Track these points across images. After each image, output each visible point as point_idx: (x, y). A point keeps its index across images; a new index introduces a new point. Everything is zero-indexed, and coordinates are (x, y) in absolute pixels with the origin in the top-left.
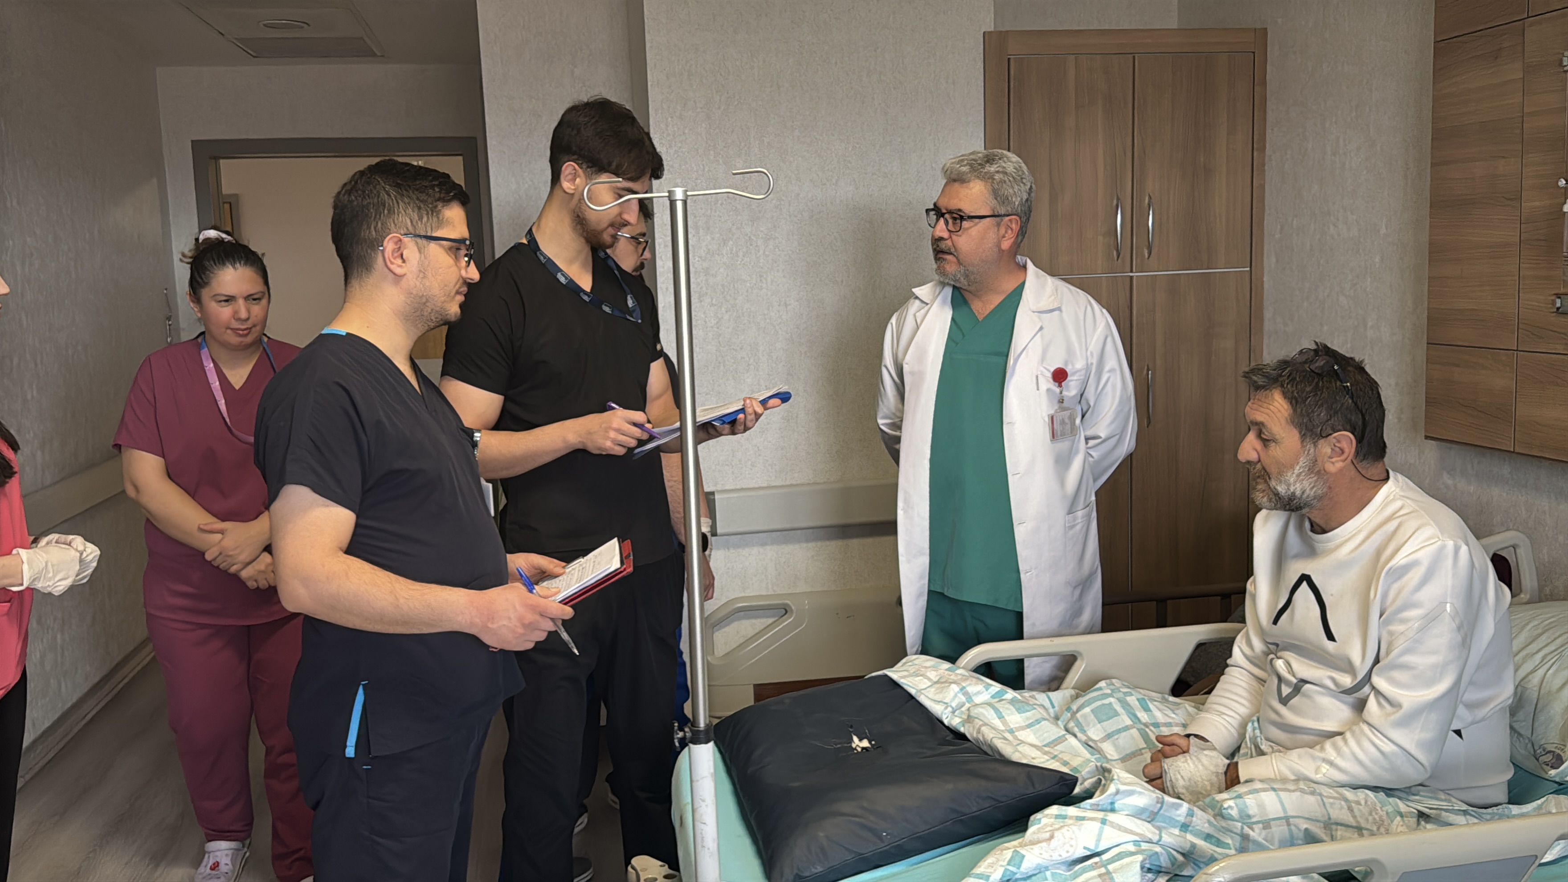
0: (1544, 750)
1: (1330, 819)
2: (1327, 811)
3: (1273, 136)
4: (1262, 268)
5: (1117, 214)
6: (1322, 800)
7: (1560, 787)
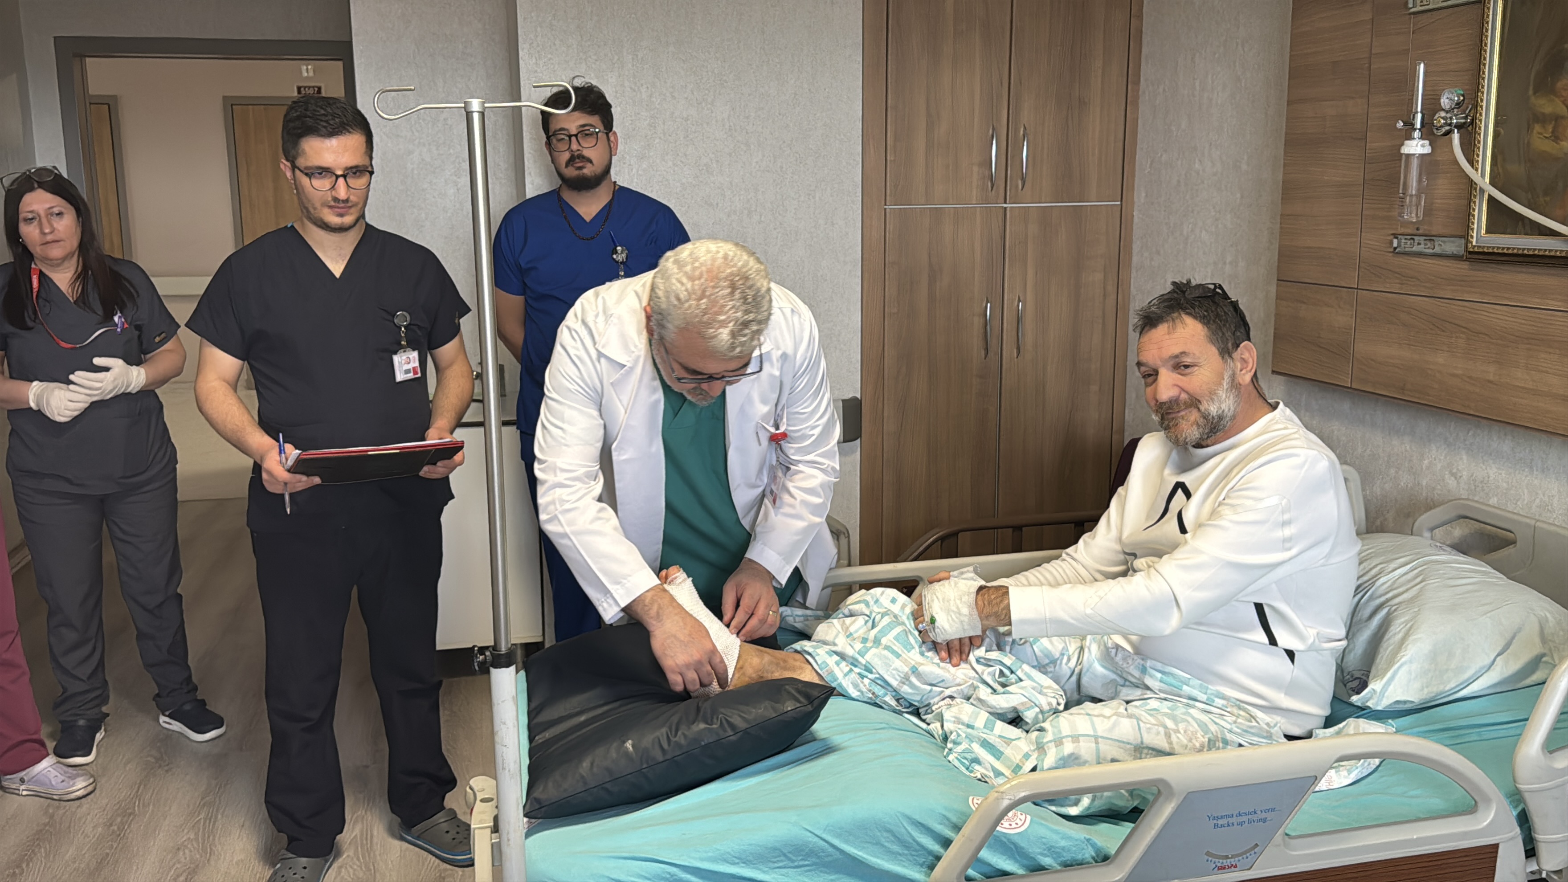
0: (1352, 676)
1: (1142, 743)
2: (1141, 734)
3: (1147, 71)
4: (1133, 203)
5: (992, 144)
6: (1139, 725)
7: (1363, 712)
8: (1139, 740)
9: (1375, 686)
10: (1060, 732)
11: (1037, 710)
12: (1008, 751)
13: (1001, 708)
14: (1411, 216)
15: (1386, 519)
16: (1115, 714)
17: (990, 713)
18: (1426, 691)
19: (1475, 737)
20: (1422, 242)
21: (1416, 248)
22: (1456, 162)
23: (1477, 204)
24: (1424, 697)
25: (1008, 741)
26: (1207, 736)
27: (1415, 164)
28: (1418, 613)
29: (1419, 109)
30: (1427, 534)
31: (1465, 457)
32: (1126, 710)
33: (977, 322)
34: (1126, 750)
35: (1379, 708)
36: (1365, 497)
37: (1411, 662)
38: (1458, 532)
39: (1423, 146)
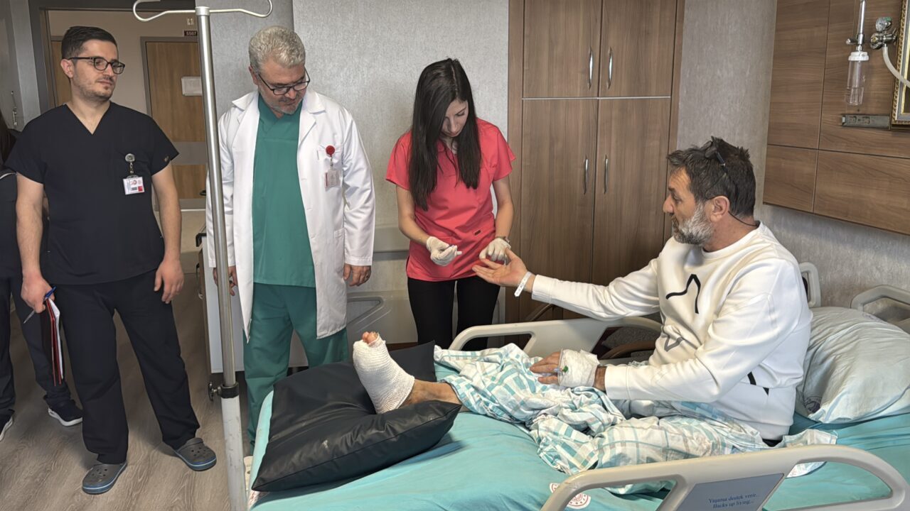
0: (810, 401)
1: (668, 446)
2: (667, 440)
3: (688, 13)
4: (678, 97)
5: (590, 60)
6: (666, 434)
7: (817, 425)
8: (666, 445)
9: (825, 408)
10: (613, 438)
11: (600, 423)
12: (579, 451)
13: (577, 422)
14: (855, 101)
15: (834, 297)
16: (651, 427)
17: (570, 425)
18: (858, 412)
19: (890, 444)
20: (861, 119)
21: (857, 123)
22: (885, 66)
23: (899, 92)
24: (857, 416)
25: (580, 444)
26: (712, 441)
27: (858, 67)
28: (854, 360)
29: (861, 32)
30: (861, 308)
31: (886, 258)
32: (658, 424)
33: (580, 171)
34: (657, 451)
35: (827, 422)
36: (820, 283)
37: (849, 392)
38: (881, 306)
39: (863, 56)
